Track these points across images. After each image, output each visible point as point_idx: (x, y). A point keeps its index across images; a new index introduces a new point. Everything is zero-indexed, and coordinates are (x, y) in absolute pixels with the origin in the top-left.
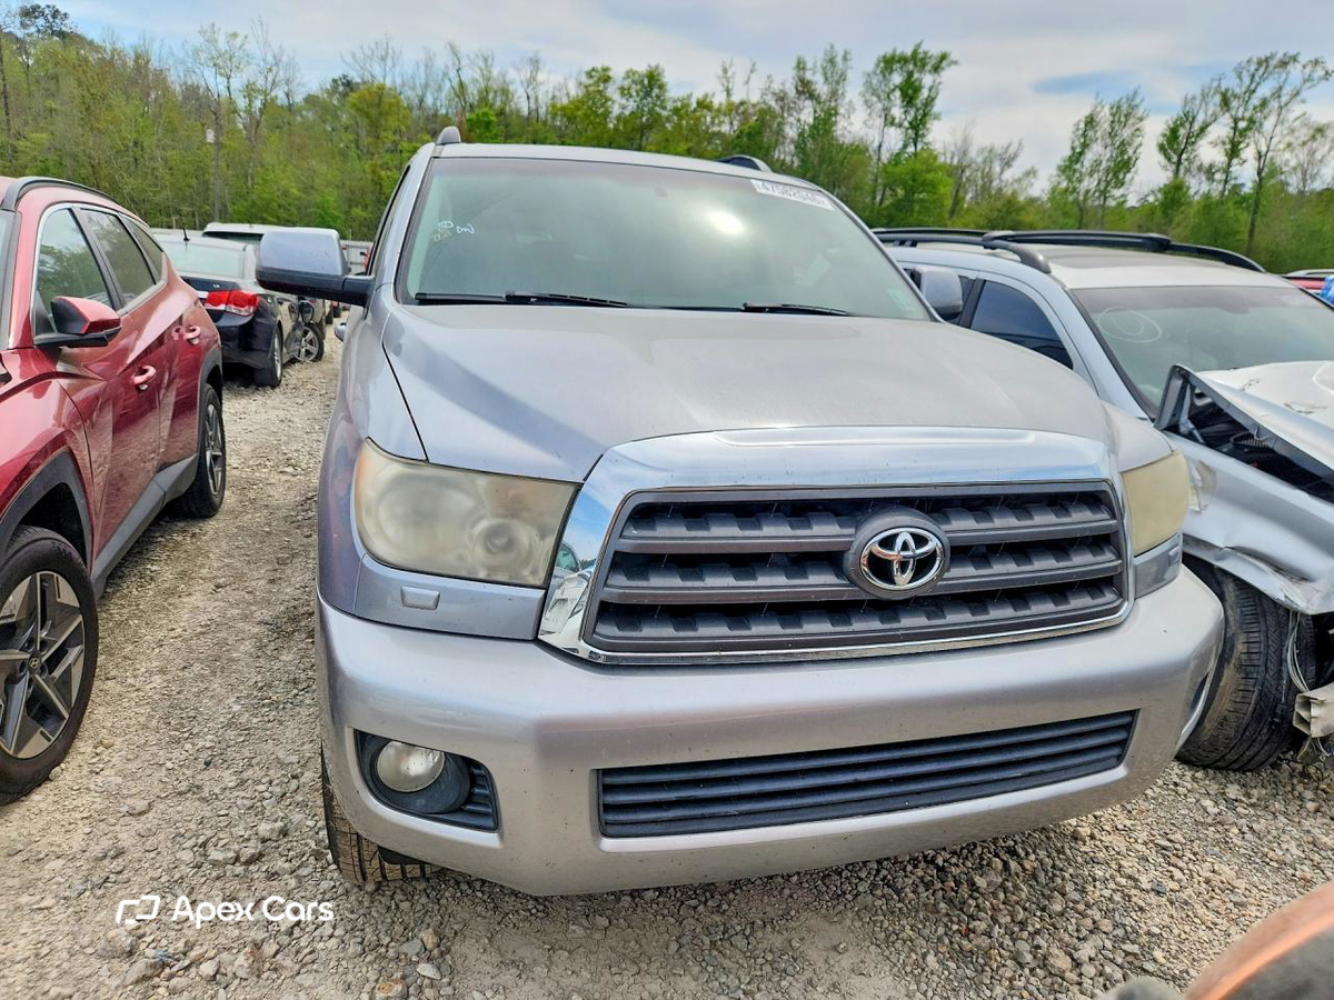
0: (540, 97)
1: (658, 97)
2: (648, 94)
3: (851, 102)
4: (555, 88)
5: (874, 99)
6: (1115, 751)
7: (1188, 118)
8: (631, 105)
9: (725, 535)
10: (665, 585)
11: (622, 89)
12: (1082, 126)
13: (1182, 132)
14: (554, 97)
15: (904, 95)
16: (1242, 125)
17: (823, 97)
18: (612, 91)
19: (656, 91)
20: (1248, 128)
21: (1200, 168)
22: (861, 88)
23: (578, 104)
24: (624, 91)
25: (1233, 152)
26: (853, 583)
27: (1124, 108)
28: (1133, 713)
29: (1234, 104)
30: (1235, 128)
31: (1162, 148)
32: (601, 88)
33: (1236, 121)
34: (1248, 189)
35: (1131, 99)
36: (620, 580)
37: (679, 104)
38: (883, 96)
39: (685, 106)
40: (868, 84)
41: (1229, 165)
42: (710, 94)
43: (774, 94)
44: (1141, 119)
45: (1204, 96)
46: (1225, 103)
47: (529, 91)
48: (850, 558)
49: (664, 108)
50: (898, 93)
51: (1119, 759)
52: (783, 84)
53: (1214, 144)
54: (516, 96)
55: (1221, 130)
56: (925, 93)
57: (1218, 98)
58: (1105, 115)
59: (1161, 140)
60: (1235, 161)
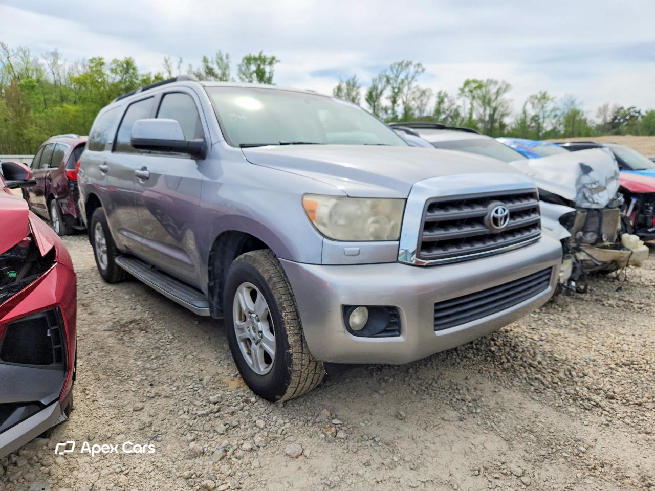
0: (61, 74)
1: (133, 74)
2: (127, 72)
3: (233, 78)
4: (69, 68)
5: (244, 77)
6: (547, 282)
7: (374, 88)
8: (118, 78)
9: (453, 213)
10: (439, 234)
11: (112, 70)
12: (336, 90)
13: (374, 94)
14: (69, 74)
15: (258, 75)
16: (396, 90)
17: (219, 76)
18: (106, 71)
19: (131, 71)
20: (398, 92)
21: (382, 109)
22: (237, 72)
23: (86, 76)
24: (113, 71)
25: (394, 102)
26: (487, 228)
27: (351, 83)
28: (551, 268)
29: (392, 81)
30: (394, 92)
31: (367, 100)
32: (99, 69)
33: (393, 88)
34: (400, 116)
35: (353, 79)
36: (427, 233)
37: (145, 78)
38: (248, 76)
39: (149, 79)
40: (240, 70)
41: (394, 107)
42: (161, 72)
43: (195, 74)
44: (358, 88)
45: (380, 78)
46: (388, 82)
47: (54, 69)
48: (486, 218)
49: (137, 79)
50: (255, 75)
51: (548, 285)
52: (198, 69)
53: (387, 98)
54: (46, 73)
55: (388, 92)
56: (267, 75)
57: (385, 79)
58: (344, 86)
59: (367, 97)
60: (395, 105)
